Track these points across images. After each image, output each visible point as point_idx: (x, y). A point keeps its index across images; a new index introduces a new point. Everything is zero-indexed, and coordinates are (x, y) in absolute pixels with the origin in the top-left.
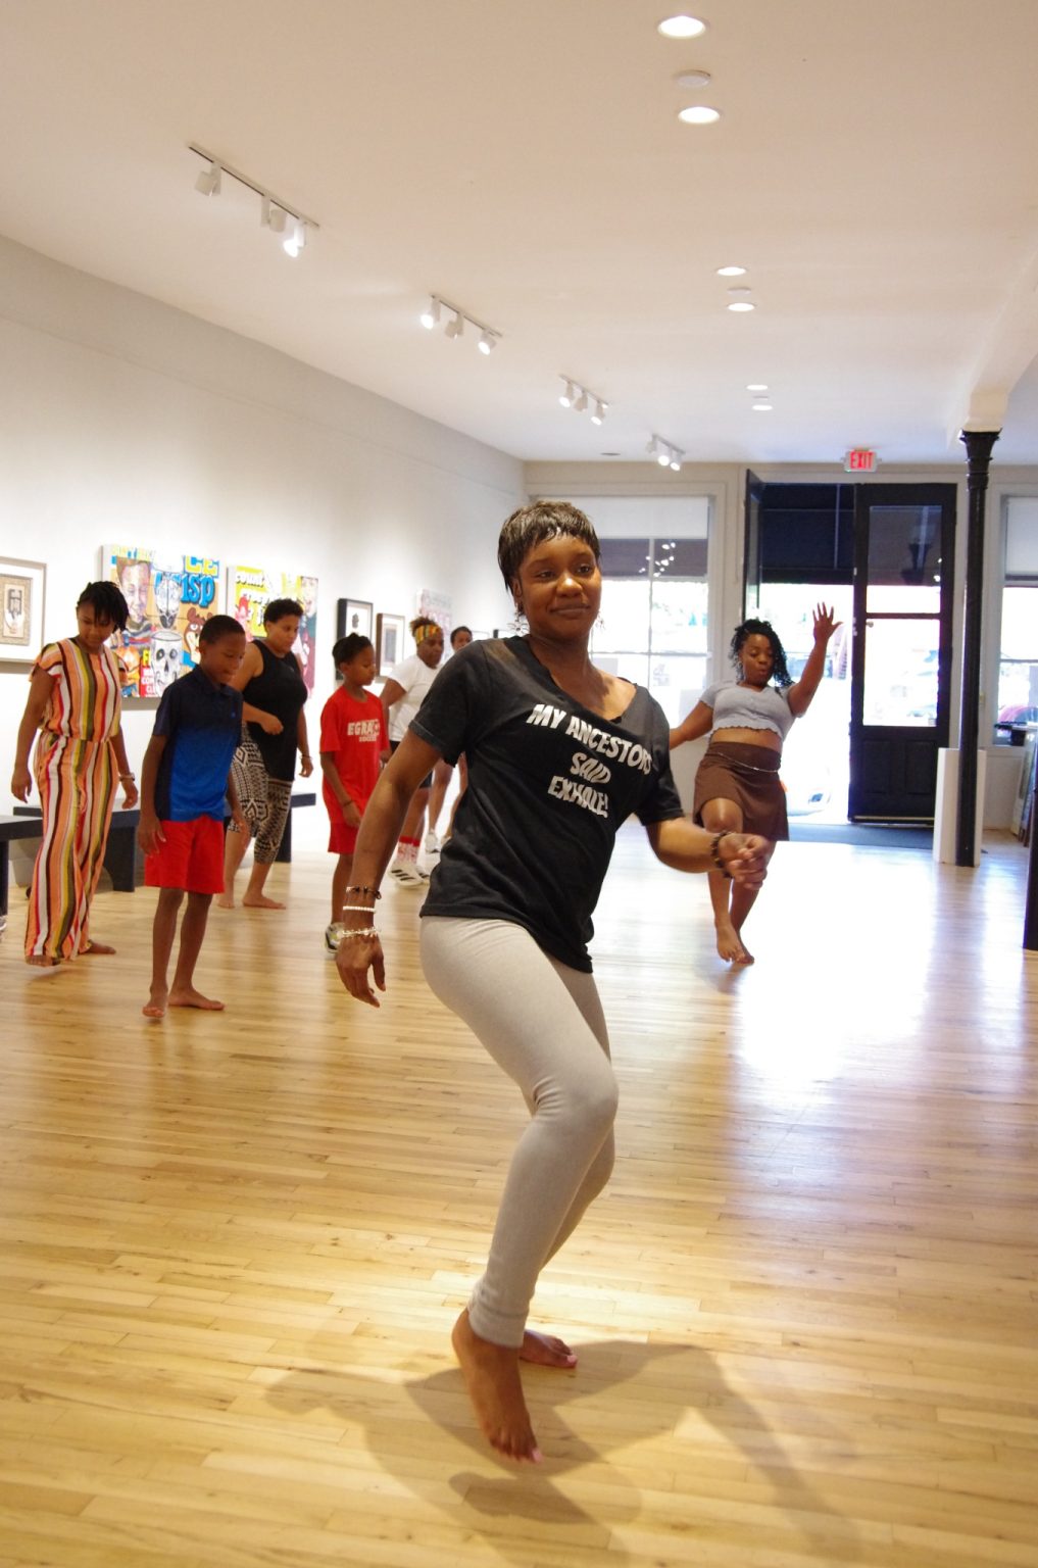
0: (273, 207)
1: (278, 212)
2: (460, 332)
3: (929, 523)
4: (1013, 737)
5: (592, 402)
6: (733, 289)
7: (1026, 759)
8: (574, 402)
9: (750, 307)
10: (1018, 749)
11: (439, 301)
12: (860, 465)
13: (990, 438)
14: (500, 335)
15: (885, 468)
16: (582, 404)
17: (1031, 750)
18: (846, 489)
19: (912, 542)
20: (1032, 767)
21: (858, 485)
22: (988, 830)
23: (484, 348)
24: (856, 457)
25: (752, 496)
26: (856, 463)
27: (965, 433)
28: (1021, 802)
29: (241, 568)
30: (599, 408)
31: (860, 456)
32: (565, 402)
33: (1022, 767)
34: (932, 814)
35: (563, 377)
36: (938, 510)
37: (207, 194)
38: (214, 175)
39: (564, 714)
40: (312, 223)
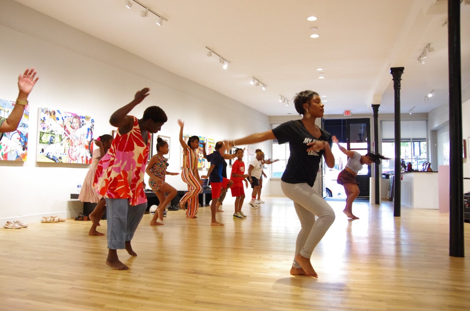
0: (222, 59)
1: (223, 60)
2: (259, 85)
3: (364, 128)
4: (386, 177)
5: (286, 101)
6: (320, 73)
7: (390, 182)
8: (283, 101)
9: (324, 78)
10: (387, 180)
11: (254, 78)
12: (347, 114)
13: (378, 106)
14: (267, 86)
15: (353, 115)
16: (284, 101)
17: (391, 179)
18: (344, 120)
19: (359, 133)
20: (391, 183)
21: (347, 119)
22: (382, 199)
23: (264, 89)
24: (346, 112)
25: (323, 122)
26: (346, 114)
27: (372, 105)
28: (389, 192)
29: (210, 139)
30: (288, 102)
31: (347, 112)
32: (280, 101)
33: (389, 184)
34: (369, 195)
35: (280, 95)
36: (366, 125)
37: (209, 56)
38: (210, 52)
39: (311, 140)
40: (229, 62)
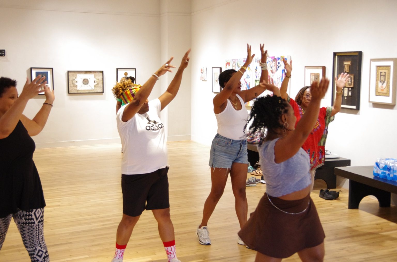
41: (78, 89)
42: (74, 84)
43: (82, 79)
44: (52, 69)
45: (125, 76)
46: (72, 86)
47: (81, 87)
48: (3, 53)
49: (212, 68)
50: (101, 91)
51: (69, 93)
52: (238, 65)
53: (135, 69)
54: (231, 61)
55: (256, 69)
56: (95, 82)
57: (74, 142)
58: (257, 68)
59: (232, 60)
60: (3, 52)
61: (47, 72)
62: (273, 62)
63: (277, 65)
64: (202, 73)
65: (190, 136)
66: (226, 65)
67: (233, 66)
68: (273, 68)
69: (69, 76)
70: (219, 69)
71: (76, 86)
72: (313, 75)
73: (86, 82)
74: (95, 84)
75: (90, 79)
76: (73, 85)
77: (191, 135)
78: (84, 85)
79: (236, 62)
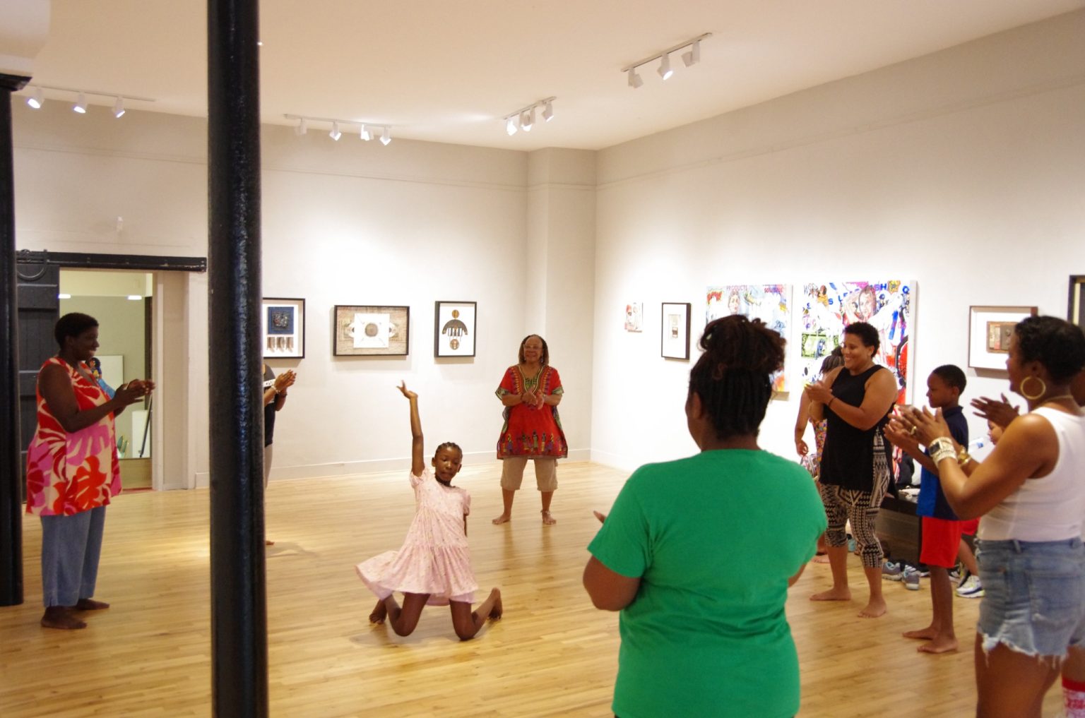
41: (355, 347)
42: (347, 335)
43: (364, 323)
44: (302, 302)
45: (454, 319)
46: (343, 339)
47: (361, 342)
48: (203, 266)
49: (663, 304)
50: (402, 351)
51: (335, 354)
52: (749, 298)
53: (475, 303)
54: (724, 290)
55: (806, 308)
56: (390, 330)
57: (343, 465)
58: (810, 306)
59: (729, 288)
60: (203, 262)
61: (292, 308)
62: (861, 293)
63: (876, 302)
64: (630, 314)
65: (589, 452)
66: (710, 297)
67: (732, 300)
68: (862, 308)
69: (338, 318)
70: (685, 306)
71: (352, 340)
72: (998, 325)
73: (371, 331)
74: (392, 334)
75: (380, 323)
76: (345, 337)
77: (592, 449)
78: (368, 337)
79: (740, 292)
